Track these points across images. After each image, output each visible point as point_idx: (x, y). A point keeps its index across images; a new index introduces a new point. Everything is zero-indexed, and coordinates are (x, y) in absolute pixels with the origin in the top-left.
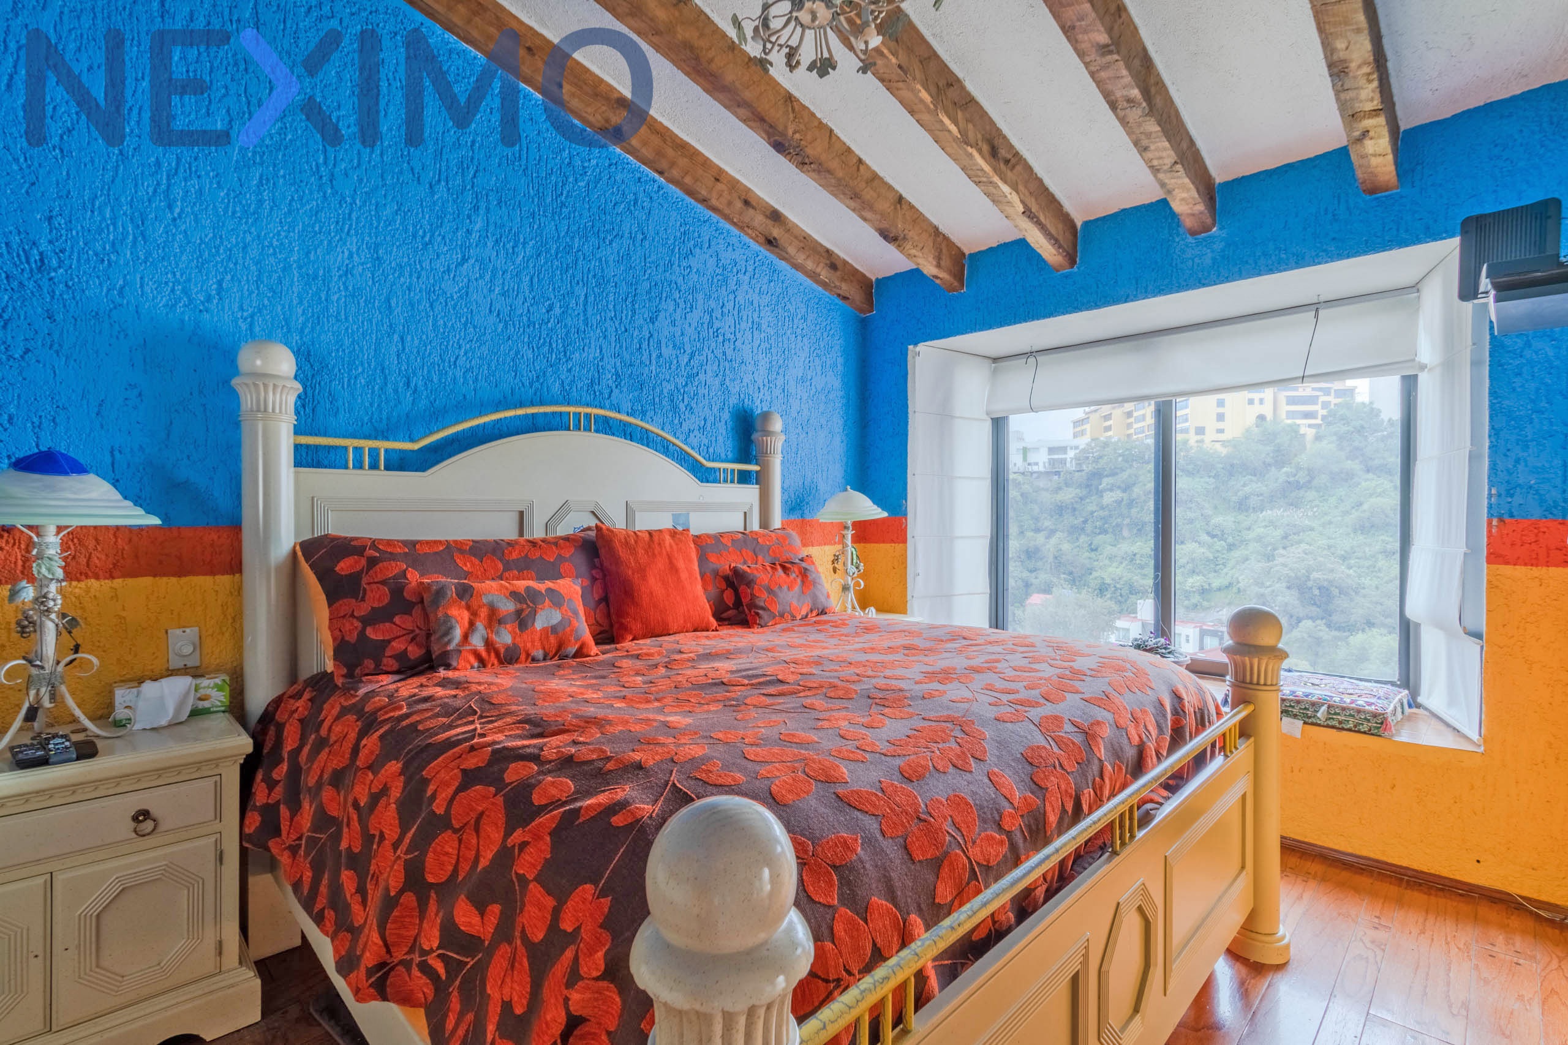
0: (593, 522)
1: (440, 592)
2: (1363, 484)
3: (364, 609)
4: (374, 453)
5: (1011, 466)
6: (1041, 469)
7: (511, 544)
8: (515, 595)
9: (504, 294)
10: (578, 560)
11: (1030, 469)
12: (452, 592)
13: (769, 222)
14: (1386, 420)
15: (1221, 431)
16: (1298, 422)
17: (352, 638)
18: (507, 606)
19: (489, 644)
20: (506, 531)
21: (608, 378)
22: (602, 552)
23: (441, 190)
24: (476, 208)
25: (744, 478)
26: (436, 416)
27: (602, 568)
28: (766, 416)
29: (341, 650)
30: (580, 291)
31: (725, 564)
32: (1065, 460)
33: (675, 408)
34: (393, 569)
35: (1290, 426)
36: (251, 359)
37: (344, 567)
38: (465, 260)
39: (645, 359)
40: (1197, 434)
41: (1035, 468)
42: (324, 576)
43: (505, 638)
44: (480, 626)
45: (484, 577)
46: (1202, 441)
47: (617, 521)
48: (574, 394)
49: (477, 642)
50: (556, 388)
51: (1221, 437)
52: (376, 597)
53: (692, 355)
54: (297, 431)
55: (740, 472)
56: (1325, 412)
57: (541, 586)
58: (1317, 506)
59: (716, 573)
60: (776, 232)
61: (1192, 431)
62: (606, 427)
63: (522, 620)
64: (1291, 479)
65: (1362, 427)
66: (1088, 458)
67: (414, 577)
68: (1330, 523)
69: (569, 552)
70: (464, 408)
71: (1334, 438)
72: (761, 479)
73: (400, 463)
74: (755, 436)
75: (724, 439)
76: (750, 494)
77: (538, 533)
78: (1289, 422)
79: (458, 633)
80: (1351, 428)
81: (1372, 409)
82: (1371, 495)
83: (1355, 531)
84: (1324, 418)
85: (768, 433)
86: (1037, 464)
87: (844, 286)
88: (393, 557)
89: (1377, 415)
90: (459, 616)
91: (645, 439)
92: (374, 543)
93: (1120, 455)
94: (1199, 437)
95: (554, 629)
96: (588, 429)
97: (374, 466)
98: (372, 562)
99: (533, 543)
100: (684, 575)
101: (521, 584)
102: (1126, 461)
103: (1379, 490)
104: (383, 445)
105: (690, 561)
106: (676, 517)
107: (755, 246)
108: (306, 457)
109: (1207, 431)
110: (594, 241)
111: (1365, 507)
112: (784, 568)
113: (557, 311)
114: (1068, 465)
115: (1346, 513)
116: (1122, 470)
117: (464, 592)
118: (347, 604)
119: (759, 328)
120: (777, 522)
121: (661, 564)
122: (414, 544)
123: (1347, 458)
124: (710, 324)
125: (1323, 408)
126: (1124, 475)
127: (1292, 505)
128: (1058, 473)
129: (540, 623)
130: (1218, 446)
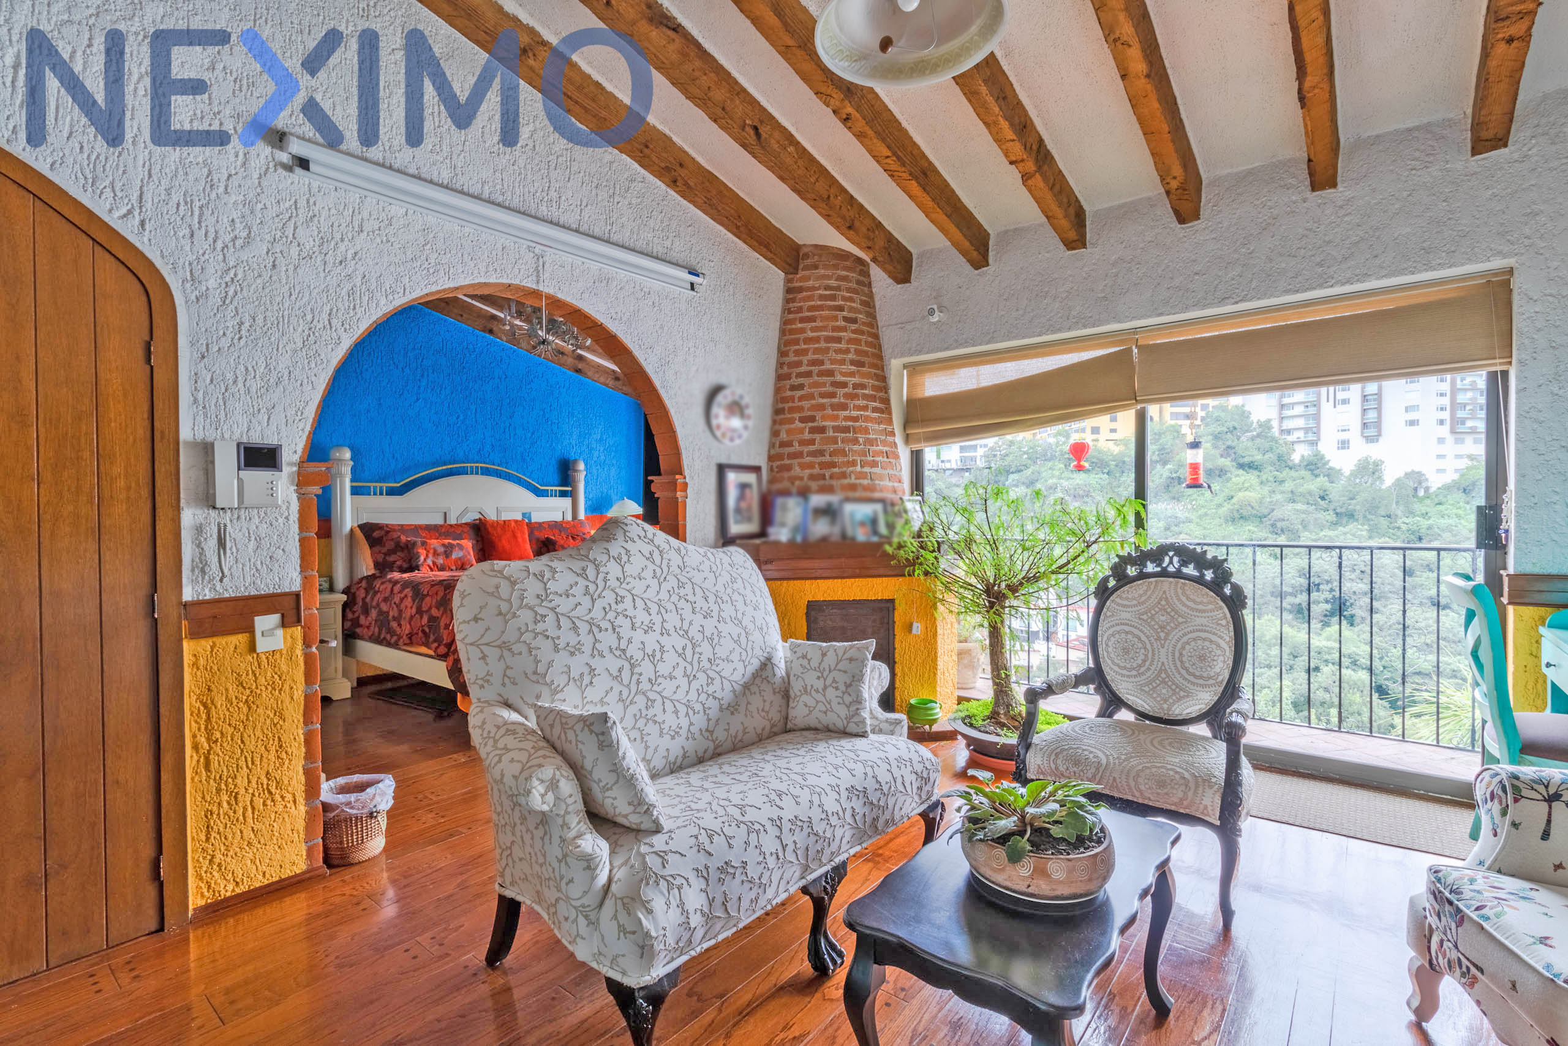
0: (478, 516)
1: (414, 544)
2: (1234, 479)
3: (384, 550)
4: (381, 488)
5: (926, 462)
6: (954, 466)
7: (441, 526)
8: (443, 545)
9: (436, 413)
10: (472, 533)
11: (942, 466)
12: (419, 544)
13: (576, 362)
14: (1255, 421)
15: (1113, 431)
16: (1180, 422)
17: (380, 560)
18: (441, 550)
19: (434, 563)
20: (440, 521)
21: (488, 448)
22: (482, 529)
23: (407, 370)
24: (422, 376)
25: (563, 494)
26: (406, 470)
27: (482, 537)
28: (575, 461)
29: (377, 565)
30: (473, 407)
31: (543, 536)
32: (976, 457)
33: (524, 460)
34: (395, 535)
35: (1172, 426)
36: (336, 454)
37: (376, 534)
38: (418, 400)
39: (507, 436)
40: (1093, 433)
41: (948, 466)
42: (368, 537)
43: (440, 561)
44: (430, 556)
45: (431, 538)
46: (1097, 440)
47: (492, 516)
48: (471, 456)
49: (429, 562)
50: (461, 454)
51: (1114, 436)
52: (390, 545)
53: (533, 433)
54: (352, 481)
55: (560, 491)
56: (1203, 414)
57: (455, 542)
58: (1196, 500)
59: (538, 540)
60: (580, 366)
61: (1089, 430)
62: (487, 472)
63: (447, 554)
64: (1174, 475)
65: (1235, 428)
66: (995, 456)
67: (403, 538)
68: (1206, 514)
69: (467, 529)
70: (418, 467)
71: (1210, 437)
72: (572, 495)
73: (391, 492)
74: (570, 472)
75: (553, 474)
76: (567, 502)
77: (452, 521)
78: (1173, 422)
79: (422, 558)
80: (1225, 429)
81: (1244, 412)
82: (1240, 490)
83: (1227, 521)
84: (1203, 419)
85: (576, 471)
86: (949, 461)
87: (624, 388)
88: (394, 530)
89: (1248, 417)
90: (422, 553)
91: (508, 477)
92: (387, 525)
93: (1025, 453)
94: (1095, 437)
95: (460, 559)
96: (477, 473)
97: (381, 494)
98: (387, 532)
99: (451, 526)
100: (520, 540)
101: (446, 541)
102: (1029, 458)
103: (1246, 485)
104: (385, 485)
105: (523, 533)
106: (524, 515)
107: (569, 372)
108: (355, 491)
109: (1101, 430)
110: (479, 382)
111: (1234, 500)
112: (573, 538)
113: (461, 418)
114: (978, 462)
115: (1220, 506)
116: (1026, 467)
117: (424, 544)
118: (377, 549)
119: (573, 415)
120: (582, 516)
121: (509, 534)
122: (402, 526)
123: (1222, 456)
124: (544, 416)
125: (1202, 410)
126: (1028, 472)
127: (1174, 498)
128: (968, 470)
129: (454, 556)
130: (1111, 444)
